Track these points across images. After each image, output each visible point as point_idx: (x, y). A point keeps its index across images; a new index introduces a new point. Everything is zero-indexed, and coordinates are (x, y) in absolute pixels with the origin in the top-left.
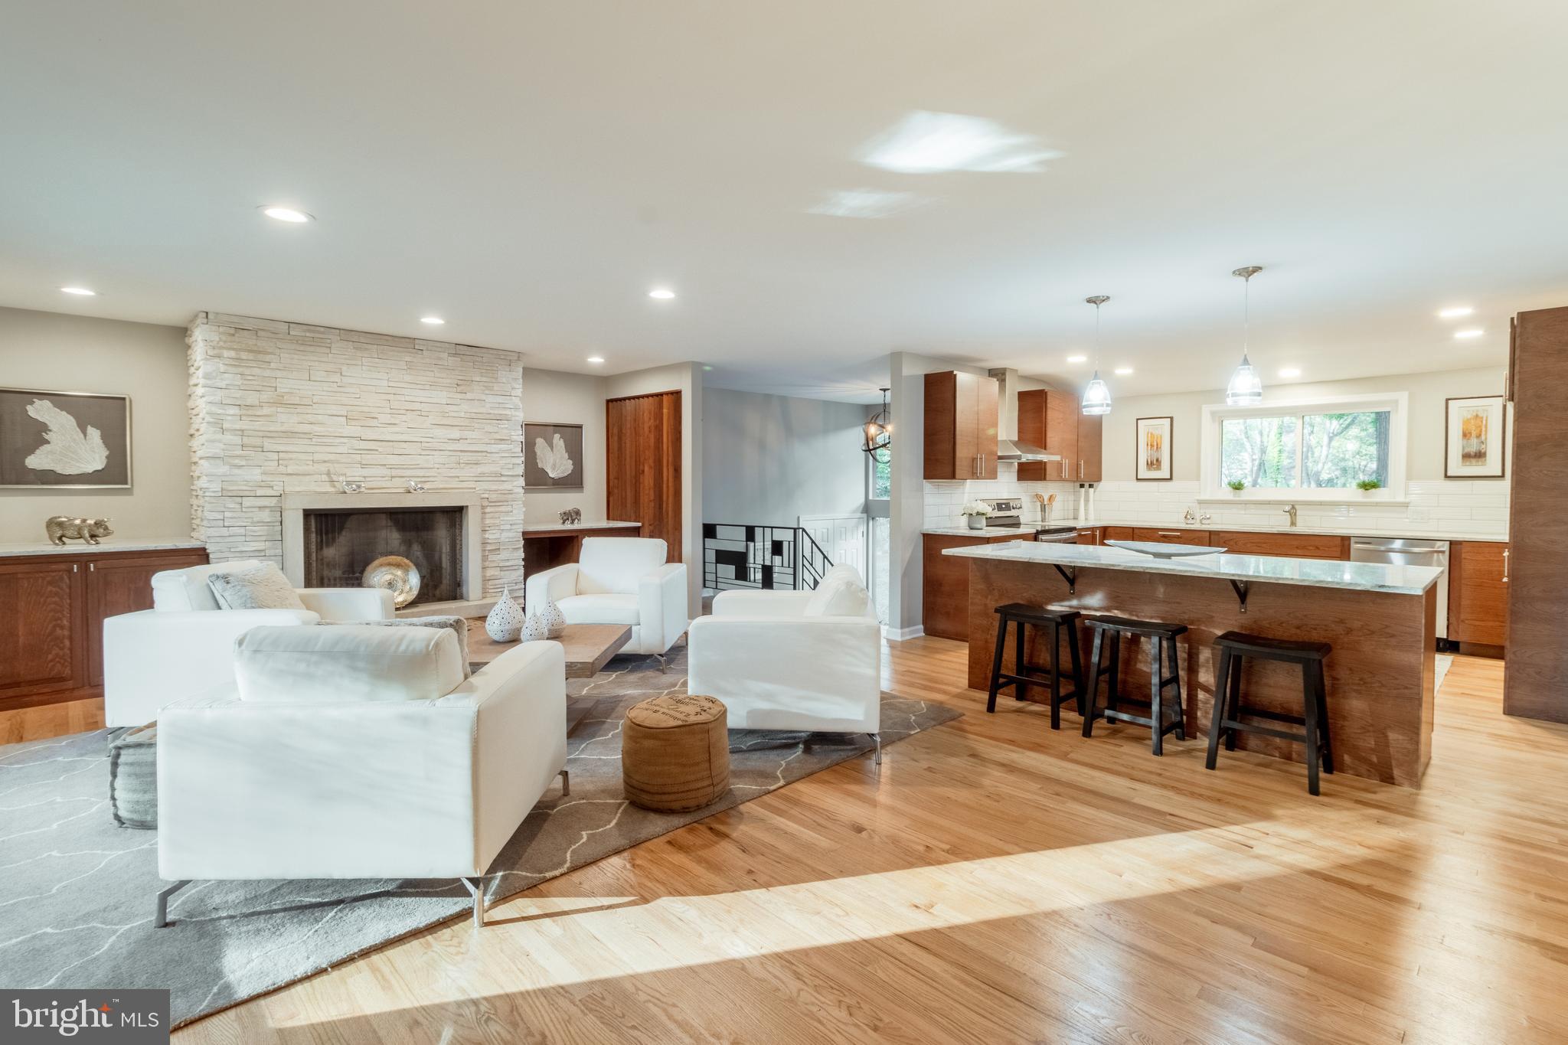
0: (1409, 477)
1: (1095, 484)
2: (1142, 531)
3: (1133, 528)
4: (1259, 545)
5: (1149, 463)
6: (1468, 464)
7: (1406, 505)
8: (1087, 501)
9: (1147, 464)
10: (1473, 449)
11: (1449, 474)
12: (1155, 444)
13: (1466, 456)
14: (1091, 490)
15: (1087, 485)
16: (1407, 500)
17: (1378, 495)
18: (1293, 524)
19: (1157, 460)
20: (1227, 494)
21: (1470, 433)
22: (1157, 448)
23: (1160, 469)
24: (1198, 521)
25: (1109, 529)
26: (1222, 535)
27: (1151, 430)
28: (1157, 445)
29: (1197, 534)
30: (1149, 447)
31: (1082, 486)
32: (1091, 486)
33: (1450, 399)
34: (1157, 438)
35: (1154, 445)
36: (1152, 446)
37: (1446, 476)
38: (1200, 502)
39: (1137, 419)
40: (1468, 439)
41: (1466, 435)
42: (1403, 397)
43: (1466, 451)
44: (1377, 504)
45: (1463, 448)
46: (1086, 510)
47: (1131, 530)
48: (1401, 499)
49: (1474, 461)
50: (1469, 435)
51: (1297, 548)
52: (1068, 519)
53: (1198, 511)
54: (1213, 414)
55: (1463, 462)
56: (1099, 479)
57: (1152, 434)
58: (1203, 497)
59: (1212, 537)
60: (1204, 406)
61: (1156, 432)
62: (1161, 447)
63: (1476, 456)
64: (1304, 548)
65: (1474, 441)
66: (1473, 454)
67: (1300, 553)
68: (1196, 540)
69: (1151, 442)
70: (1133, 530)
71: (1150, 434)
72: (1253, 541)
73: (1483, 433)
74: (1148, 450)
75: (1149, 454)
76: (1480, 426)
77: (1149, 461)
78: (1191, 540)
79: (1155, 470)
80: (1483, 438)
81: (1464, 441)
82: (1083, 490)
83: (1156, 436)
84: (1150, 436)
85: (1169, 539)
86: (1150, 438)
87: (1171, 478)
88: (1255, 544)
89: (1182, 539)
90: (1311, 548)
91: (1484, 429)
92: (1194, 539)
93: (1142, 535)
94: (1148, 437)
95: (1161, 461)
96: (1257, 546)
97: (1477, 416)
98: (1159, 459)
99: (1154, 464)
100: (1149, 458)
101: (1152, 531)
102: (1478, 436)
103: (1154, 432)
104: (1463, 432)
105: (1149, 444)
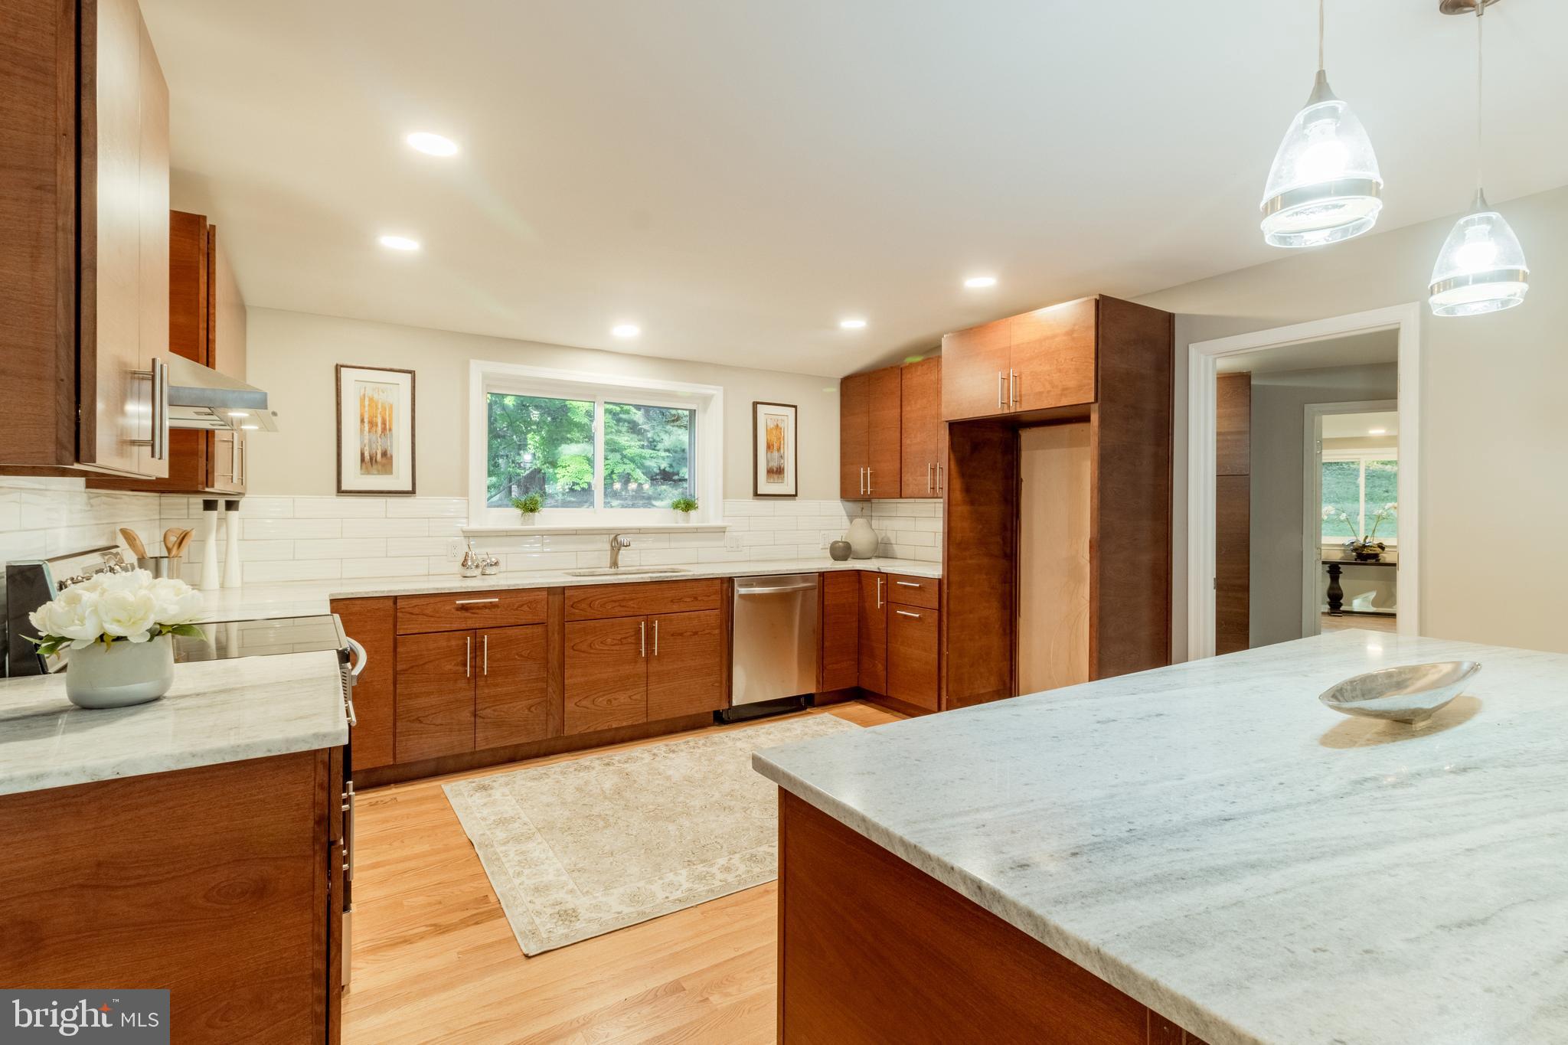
0: (725, 497)
4: (623, 604)
5: (367, 457)
6: (771, 480)
7: (722, 530)
8: (223, 541)
9: (363, 460)
10: (774, 464)
11: (758, 492)
12: (379, 421)
13: (771, 471)
14: (233, 516)
16: (725, 524)
19: (384, 454)
21: (773, 445)
22: (384, 429)
23: (391, 473)
26: (568, 593)
27: (369, 393)
28: (384, 423)
29: (525, 598)
30: (366, 426)
31: (209, 506)
32: (235, 505)
33: (757, 403)
34: (384, 409)
35: (377, 423)
36: (372, 424)
37: (756, 494)
38: (469, 535)
39: (339, 367)
40: (772, 452)
41: (769, 447)
42: (717, 392)
43: (770, 466)
44: (696, 530)
45: (768, 462)
46: (223, 563)
47: (390, 603)
48: (717, 522)
49: (776, 476)
50: (772, 448)
55: (767, 478)
57: (371, 400)
58: (474, 526)
59: (552, 597)
60: (472, 360)
61: (382, 398)
62: (390, 430)
63: (776, 472)
64: (680, 600)
65: (776, 454)
66: (775, 469)
67: (675, 608)
68: (525, 608)
69: (370, 416)
70: (395, 603)
71: (367, 399)
72: (614, 598)
73: (782, 446)
74: (362, 431)
75: (366, 441)
76: (780, 438)
77: (367, 455)
78: (517, 609)
79: (379, 474)
80: (782, 452)
81: (769, 453)
82: (213, 515)
83: (380, 406)
84: (367, 403)
85: (473, 611)
86: (367, 409)
87: (413, 492)
88: (617, 604)
89: (499, 610)
90: (688, 600)
91: (782, 442)
92: (522, 606)
93: (416, 610)
94: (362, 406)
95: (391, 456)
96: (620, 606)
97: (777, 425)
98: (388, 452)
99: (377, 461)
100: (367, 448)
101: (438, 599)
102: (779, 450)
103: (376, 397)
104: (768, 443)
105: (366, 420)
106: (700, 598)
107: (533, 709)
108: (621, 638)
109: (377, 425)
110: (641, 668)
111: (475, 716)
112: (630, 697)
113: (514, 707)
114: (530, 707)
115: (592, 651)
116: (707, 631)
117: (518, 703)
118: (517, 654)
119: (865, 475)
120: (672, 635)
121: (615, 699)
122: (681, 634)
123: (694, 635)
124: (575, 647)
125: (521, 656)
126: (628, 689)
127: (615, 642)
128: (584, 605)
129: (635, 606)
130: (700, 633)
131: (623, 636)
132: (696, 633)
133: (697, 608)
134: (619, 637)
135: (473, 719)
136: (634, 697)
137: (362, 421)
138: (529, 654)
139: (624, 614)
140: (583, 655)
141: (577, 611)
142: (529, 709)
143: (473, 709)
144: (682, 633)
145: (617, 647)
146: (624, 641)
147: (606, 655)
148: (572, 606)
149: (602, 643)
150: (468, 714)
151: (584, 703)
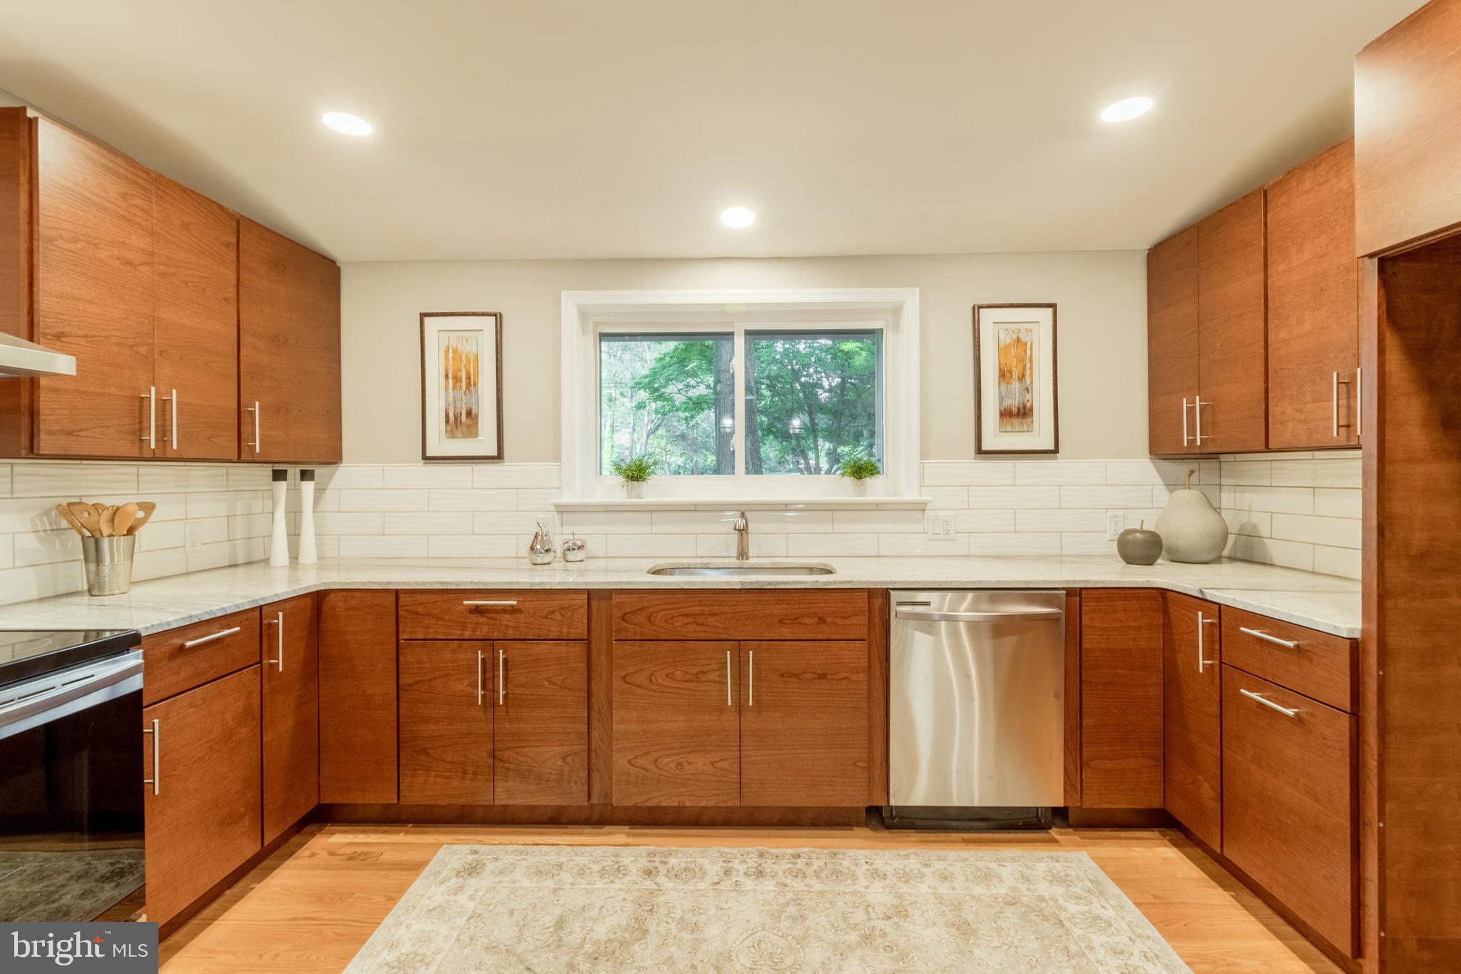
0: (924, 455)
1: (319, 471)
2: (419, 598)
3: (397, 592)
4: (700, 620)
5: (452, 418)
6: (1009, 428)
7: (921, 508)
8: (294, 516)
9: (447, 421)
10: (1013, 402)
11: (984, 448)
12: (464, 375)
13: (1006, 414)
14: (308, 487)
15: (294, 472)
16: (925, 498)
17: (875, 489)
18: (743, 554)
19: (469, 414)
20: (613, 490)
21: (1010, 372)
22: (468, 384)
23: (476, 435)
24: (559, 554)
25: (332, 595)
26: (616, 599)
27: (453, 343)
28: (468, 378)
29: (558, 602)
30: (450, 381)
31: (279, 475)
32: (306, 475)
33: (980, 307)
34: (468, 361)
35: (462, 379)
36: (457, 379)
37: (980, 451)
38: (562, 510)
39: (423, 315)
40: (1008, 383)
41: (1003, 375)
42: (909, 298)
43: (1005, 404)
44: (877, 507)
45: (1001, 398)
46: (294, 535)
47: (392, 598)
48: (910, 494)
49: (1016, 422)
50: (1008, 375)
51: (781, 621)
52: (248, 563)
53: (558, 529)
54: (584, 314)
55: (1001, 425)
56: (334, 457)
57: (455, 351)
58: (569, 498)
59: (594, 603)
60: (562, 292)
61: (466, 348)
62: (475, 385)
63: (1019, 414)
64: (795, 620)
65: (1016, 386)
66: (1015, 410)
67: (786, 632)
68: (557, 616)
69: (453, 371)
70: (397, 598)
71: (451, 351)
72: (686, 611)
73: (1028, 372)
74: (447, 387)
75: (451, 400)
76: (1024, 360)
77: (451, 415)
78: (546, 617)
79: (464, 437)
80: (1028, 381)
81: (1003, 386)
82: (282, 486)
83: (464, 358)
84: (451, 355)
85: (492, 615)
86: (451, 362)
87: (499, 457)
88: (691, 620)
89: (523, 616)
90: (808, 621)
91: (1028, 365)
92: (553, 612)
93: (421, 609)
94: (447, 358)
95: (477, 416)
96: (696, 623)
97: (1018, 339)
98: (473, 412)
99: (463, 422)
100: (451, 407)
101: (446, 597)
102: (1022, 378)
103: (460, 347)
104: (1000, 369)
105: (450, 375)
106: (829, 620)
107: (569, 760)
108: (698, 673)
109: (461, 381)
110: (731, 721)
111: (494, 757)
112: (712, 764)
113: (544, 753)
114: (565, 757)
115: (653, 687)
116: (844, 675)
117: (550, 749)
118: (547, 680)
119: (1191, 411)
120: (782, 675)
121: (689, 764)
122: (797, 676)
123: (819, 679)
124: (627, 679)
125: (552, 683)
126: (708, 752)
127: (688, 677)
128: (640, 618)
129: (719, 624)
130: (829, 677)
131: (703, 669)
132: (823, 676)
133: (826, 636)
134: (695, 670)
135: (491, 761)
136: (719, 765)
137: (447, 376)
138: (563, 680)
139: (702, 636)
140: (639, 691)
141: (630, 626)
142: (564, 759)
143: (490, 747)
144: (800, 674)
145: (692, 685)
146: (702, 677)
147: (673, 696)
148: (623, 618)
149: (667, 676)
150: (485, 754)
151: (641, 762)
